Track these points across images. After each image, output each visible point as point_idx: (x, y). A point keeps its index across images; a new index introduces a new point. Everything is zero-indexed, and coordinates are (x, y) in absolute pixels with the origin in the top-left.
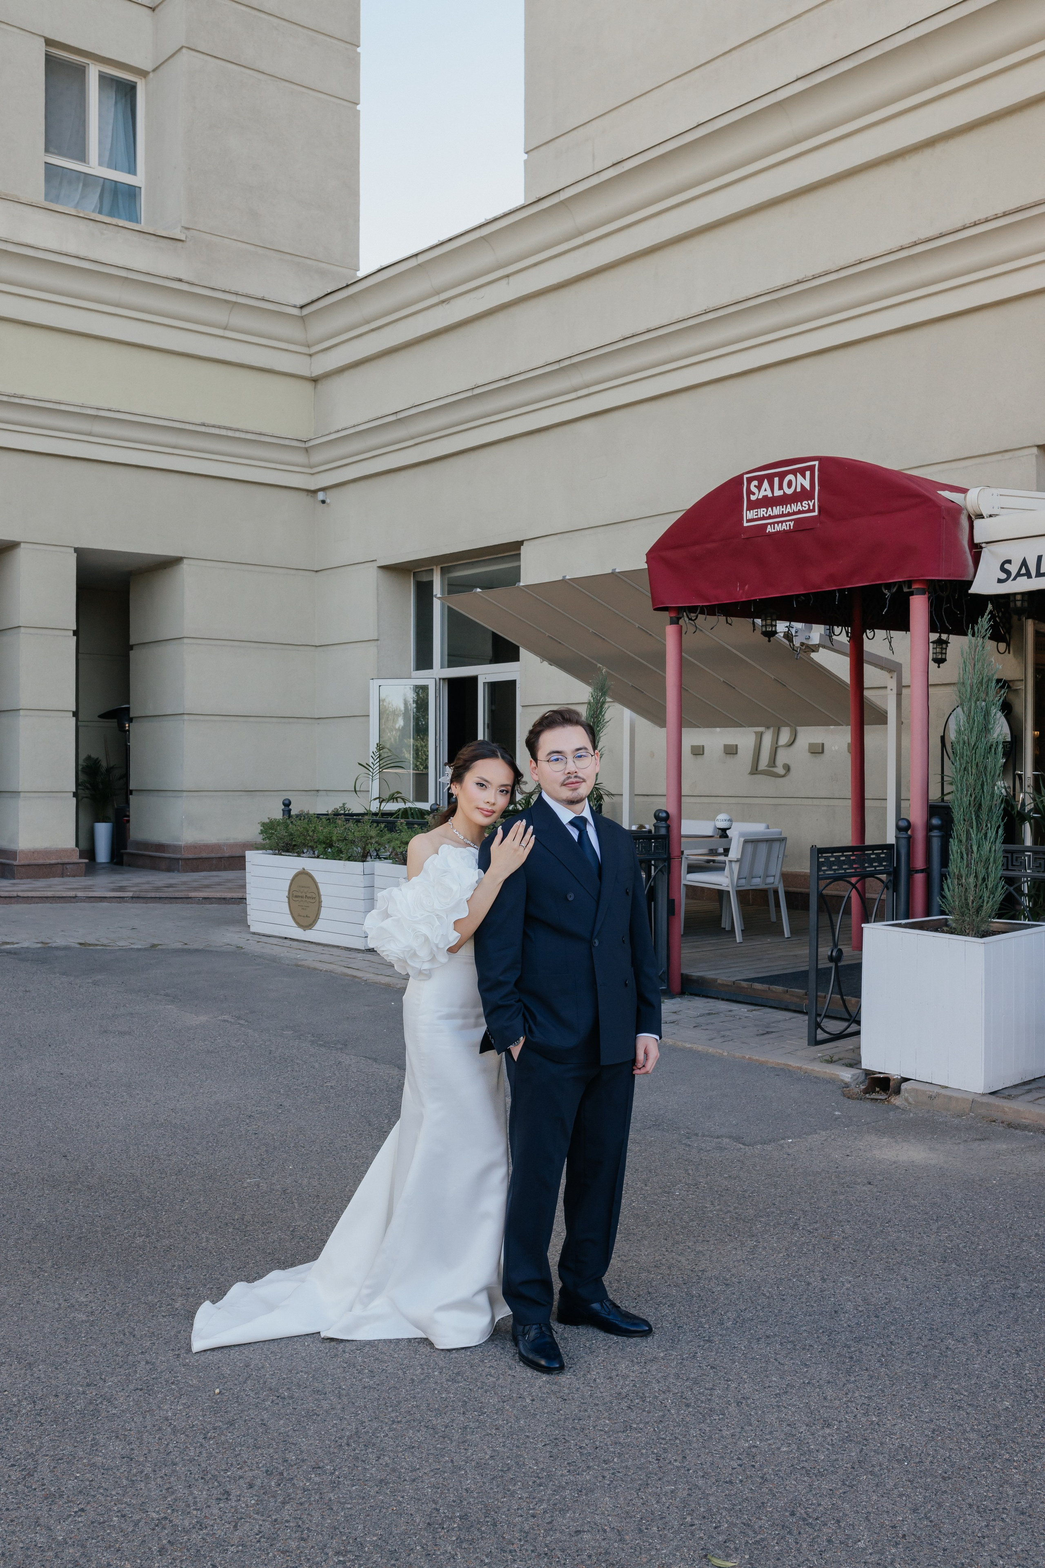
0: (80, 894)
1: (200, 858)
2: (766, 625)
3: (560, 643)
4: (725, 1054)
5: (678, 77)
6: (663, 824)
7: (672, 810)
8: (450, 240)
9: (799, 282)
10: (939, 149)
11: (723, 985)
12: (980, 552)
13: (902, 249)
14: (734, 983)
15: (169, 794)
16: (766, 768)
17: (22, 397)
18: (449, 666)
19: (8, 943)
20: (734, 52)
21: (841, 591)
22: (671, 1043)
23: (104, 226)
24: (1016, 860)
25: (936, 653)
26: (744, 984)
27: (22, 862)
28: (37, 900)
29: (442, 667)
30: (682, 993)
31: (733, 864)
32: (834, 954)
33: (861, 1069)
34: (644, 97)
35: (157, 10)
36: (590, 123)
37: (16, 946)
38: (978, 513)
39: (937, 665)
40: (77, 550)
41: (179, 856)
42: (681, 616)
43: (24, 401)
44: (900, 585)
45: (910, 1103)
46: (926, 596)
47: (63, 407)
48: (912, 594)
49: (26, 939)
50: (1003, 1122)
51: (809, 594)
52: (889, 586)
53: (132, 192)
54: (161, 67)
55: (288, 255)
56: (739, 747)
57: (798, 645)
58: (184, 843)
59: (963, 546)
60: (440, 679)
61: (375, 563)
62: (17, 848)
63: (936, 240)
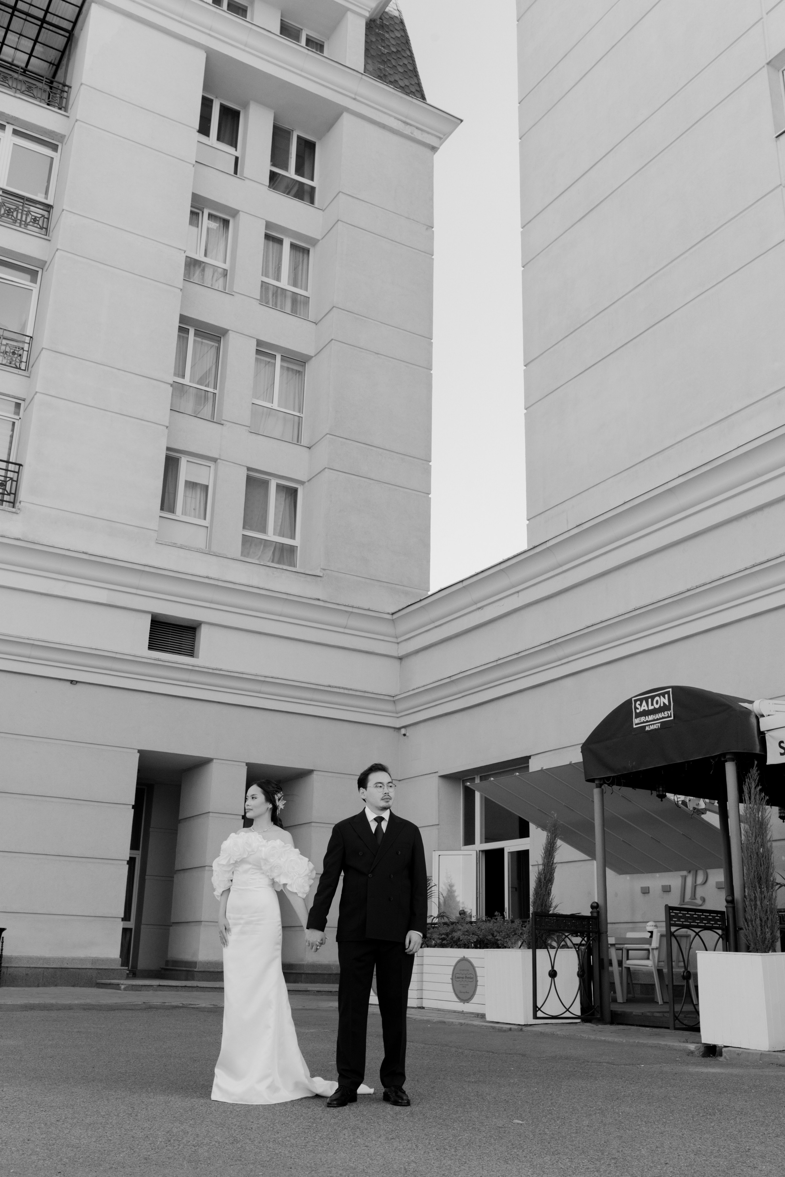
1: (316, 974)
2: (659, 791)
3: (546, 814)
4: (624, 1041)
5: (614, 476)
6: (595, 910)
7: (601, 903)
8: (482, 572)
9: (688, 590)
12: (765, 736)
13: (746, 569)
15: (298, 929)
16: (690, 900)
17: (221, 670)
18: (486, 842)
20: (646, 461)
21: (689, 762)
23: (275, 569)
26: (648, 1014)
27: (200, 970)
28: (209, 989)
29: (481, 843)
30: (612, 1023)
32: (685, 974)
33: (701, 1043)
34: (595, 487)
35: (311, 449)
36: (564, 503)
37: (197, 1006)
38: (761, 714)
40: (247, 764)
41: (302, 972)
42: (602, 783)
43: (221, 672)
44: (719, 757)
45: (727, 1060)
46: (735, 762)
47: (244, 676)
48: (726, 761)
49: (203, 1004)
50: (777, 1064)
52: (713, 758)
53: (292, 549)
54: (313, 479)
55: (385, 583)
56: (672, 887)
57: (691, 809)
58: (306, 962)
59: (754, 733)
60: (480, 851)
61: (437, 774)
62: (196, 960)
63: (766, 563)
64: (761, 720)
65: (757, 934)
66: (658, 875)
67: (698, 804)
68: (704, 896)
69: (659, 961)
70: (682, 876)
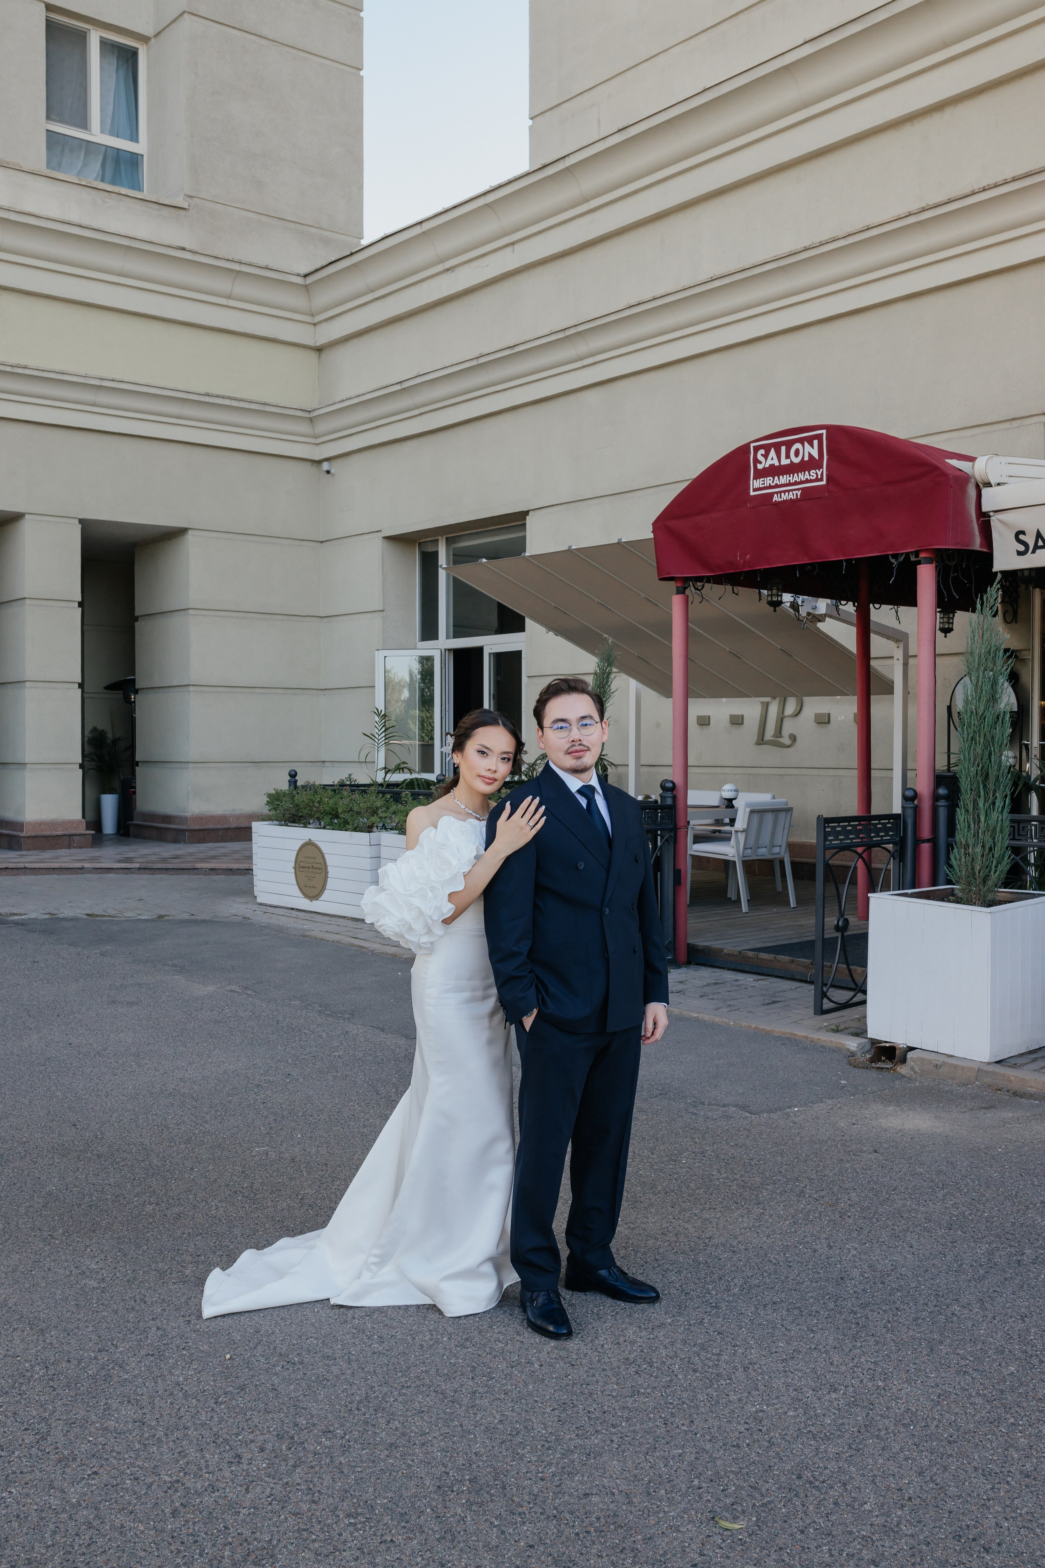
0: (86, 865)
1: (206, 830)
2: (772, 595)
3: (566, 613)
4: (731, 1023)
5: (684, 41)
8: (455, 207)
9: (806, 249)
10: (949, 114)
11: (729, 954)
12: (990, 521)
13: (910, 214)
14: (740, 952)
15: (175, 765)
16: (772, 738)
17: (25, 367)
18: (454, 637)
19: (16, 914)
21: (848, 561)
22: (677, 1013)
23: (107, 194)
24: (1023, 830)
25: (943, 623)
26: (750, 954)
27: (29, 834)
28: (44, 871)
29: (447, 638)
30: (688, 963)
31: (739, 834)
32: (840, 923)
33: (867, 1038)
34: (649, 61)
36: (594, 90)
37: (23, 917)
38: (986, 481)
39: (944, 634)
40: (81, 521)
41: (185, 827)
42: (687, 585)
43: (26, 371)
44: (907, 555)
45: (915, 1072)
46: (934, 565)
47: (66, 378)
48: (919, 563)
49: (33, 911)
51: (813, 563)
52: (896, 556)
53: (135, 160)
54: (163, 34)
55: (290, 223)
56: (745, 718)
57: (805, 615)
58: (190, 814)
59: (971, 515)
60: (445, 650)
61: (379, 533)
62: (23, 820)
63: (945, 206)
64: (985, 492)
65: (973, 869)
66: (724, 700)
67: (815, 608)
68: (794, 733)
70: (762, 703)
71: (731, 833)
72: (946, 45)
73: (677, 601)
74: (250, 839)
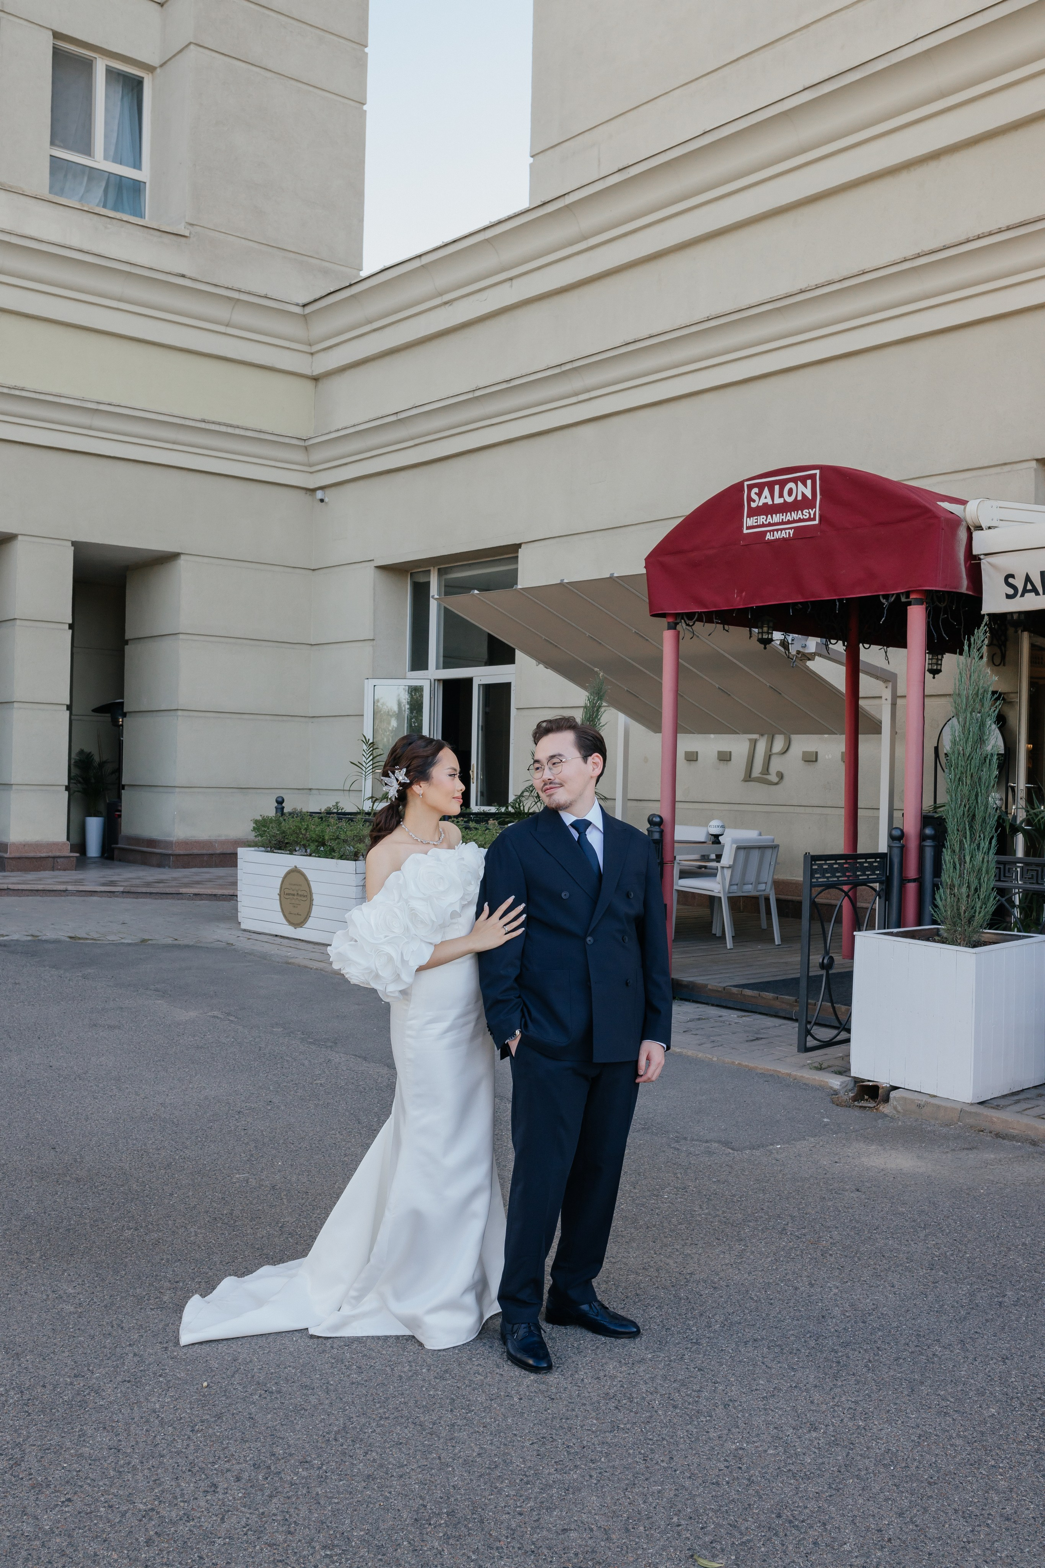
0: (70, 888)
1: (191, 854)
2: (762, 633)
3: (556, 646)
4: (715, 1059)
5: (685, 84)
7: (666, 815)
8: (455, 241)
9: (802, 292)
10: (945, 163)
11: (713, 990)
12: (979, 564)
13: (906, 260)
14: (724, 988)
15: (161, 789)
16: (760, 775)
17: (22, 389)
18: (444, 668)
20: (741, 61)
21: (840, 600)
23: (108, 220)
24: (1009, 872)
25: (931, 664)
27: (13, 855)
28: (27, 892)
29: (437, 668)
31: (725, 870)
32: (825, 961)
33: (850, 1077)
34: (651, 103)
35: (165, 7)
36: (595, 129)
38: (977, 524)
39: (932, 675)
40: (74, 544)
41: (170, 852)
42: (678, 621)
43: (24, 394)
44: (898, 595)
45: (898, 1112)
46: (924, 606)
47: (63, 401)
48: (909, 604)
49: (16, 932)
51: (807, 602)
53: (137, 187)
54: (169, 63)
55: (291, 254)
56: (733, 754)
57: (794, 653)
58: (175, 839)
59: (960, 558)
60: (435, 680)
61: (371, 562)
62: (7, 841)
63: (940, 252)
64: (976, 535)
66: (712, 736)
67: (805, 646)
68: (782, 770)
69: (731, 885)
70: (750, 740)
71: (717, 869)
72: (943, 95)
73: (668, 636)
74: (235, 865)
